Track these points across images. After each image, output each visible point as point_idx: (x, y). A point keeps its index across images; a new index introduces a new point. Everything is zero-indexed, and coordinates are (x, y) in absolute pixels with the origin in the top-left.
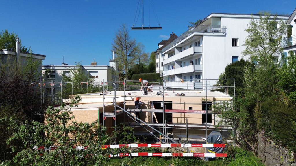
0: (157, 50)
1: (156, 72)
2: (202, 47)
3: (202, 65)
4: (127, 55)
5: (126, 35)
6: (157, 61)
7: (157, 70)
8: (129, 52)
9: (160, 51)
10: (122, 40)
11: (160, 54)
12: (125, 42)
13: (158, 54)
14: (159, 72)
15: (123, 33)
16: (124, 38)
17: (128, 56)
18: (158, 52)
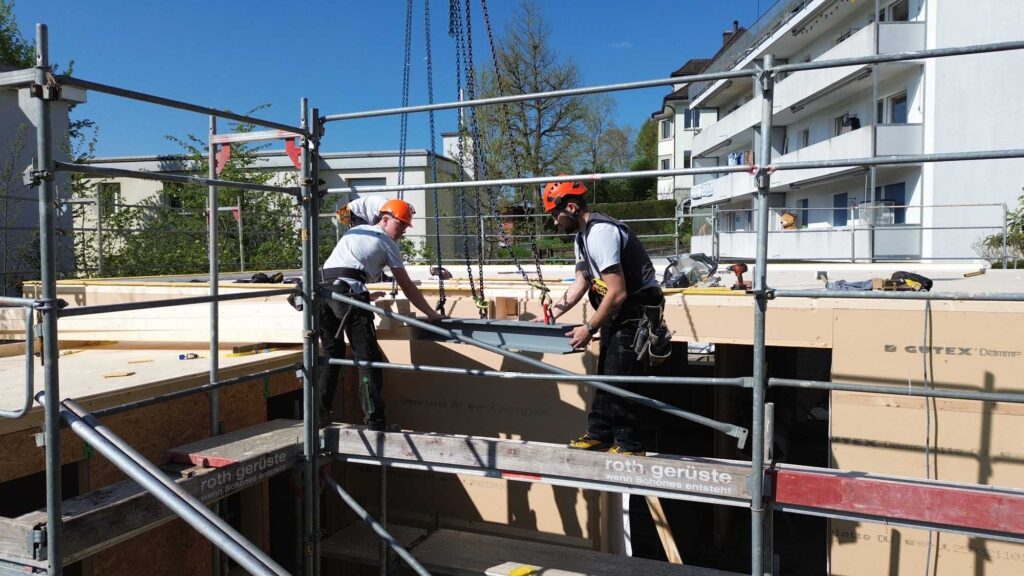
0: (667, 99)
1: (660, 198)
2: (925, 22)
3: (922, 125)
4: (542, 131)
5: (535, 48)
6: (664, 148)
7: (664, 189)
8: (550, 119)
9: (676, 104)
10: (522, 67)
11: (680, 118)
12: (531, 79)
13: (671, 118)
14: (671, 197)
15: (525, 38)
16: (528, 58)
17: (544, 133)
18: (668, 111)
